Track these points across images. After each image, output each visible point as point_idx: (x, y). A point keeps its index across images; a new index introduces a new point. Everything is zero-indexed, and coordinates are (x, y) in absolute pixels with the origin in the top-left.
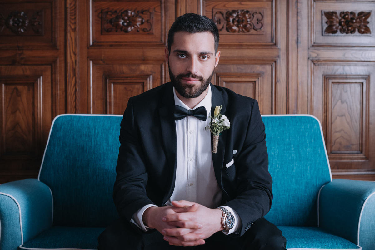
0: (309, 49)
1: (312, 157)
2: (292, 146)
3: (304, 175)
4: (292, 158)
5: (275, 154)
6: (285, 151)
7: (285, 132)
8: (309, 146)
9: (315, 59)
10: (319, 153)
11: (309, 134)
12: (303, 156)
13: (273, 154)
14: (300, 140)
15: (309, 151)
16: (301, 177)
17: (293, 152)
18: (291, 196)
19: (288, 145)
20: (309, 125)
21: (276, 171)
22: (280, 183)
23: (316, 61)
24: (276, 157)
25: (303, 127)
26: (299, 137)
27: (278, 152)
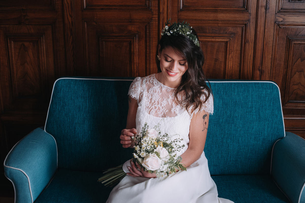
0: (276, 14)
1: (270, 118)
2: (254, 108)
3: (261, 133)
4: (253, 119)
5: (238, 115)
6: (247, 113)
7: (248, 97)
8: (268, 109)
9: (281, 23)
10: (276, 115)
11: (269, 99)
12: (262, 117)
13: (237, 115)
14: (261, 104)
15: (268, 113)
16: (260, 134)
17: (254, 114)
18: (249, 150)
19: (250, 108)
20: (270, 91)
21: (239, 130)
22: (241, 139)
23: (282, 25)
24: (239, 118)
25: (264, 93)
26: (261, 101)
27: (242, 114)
